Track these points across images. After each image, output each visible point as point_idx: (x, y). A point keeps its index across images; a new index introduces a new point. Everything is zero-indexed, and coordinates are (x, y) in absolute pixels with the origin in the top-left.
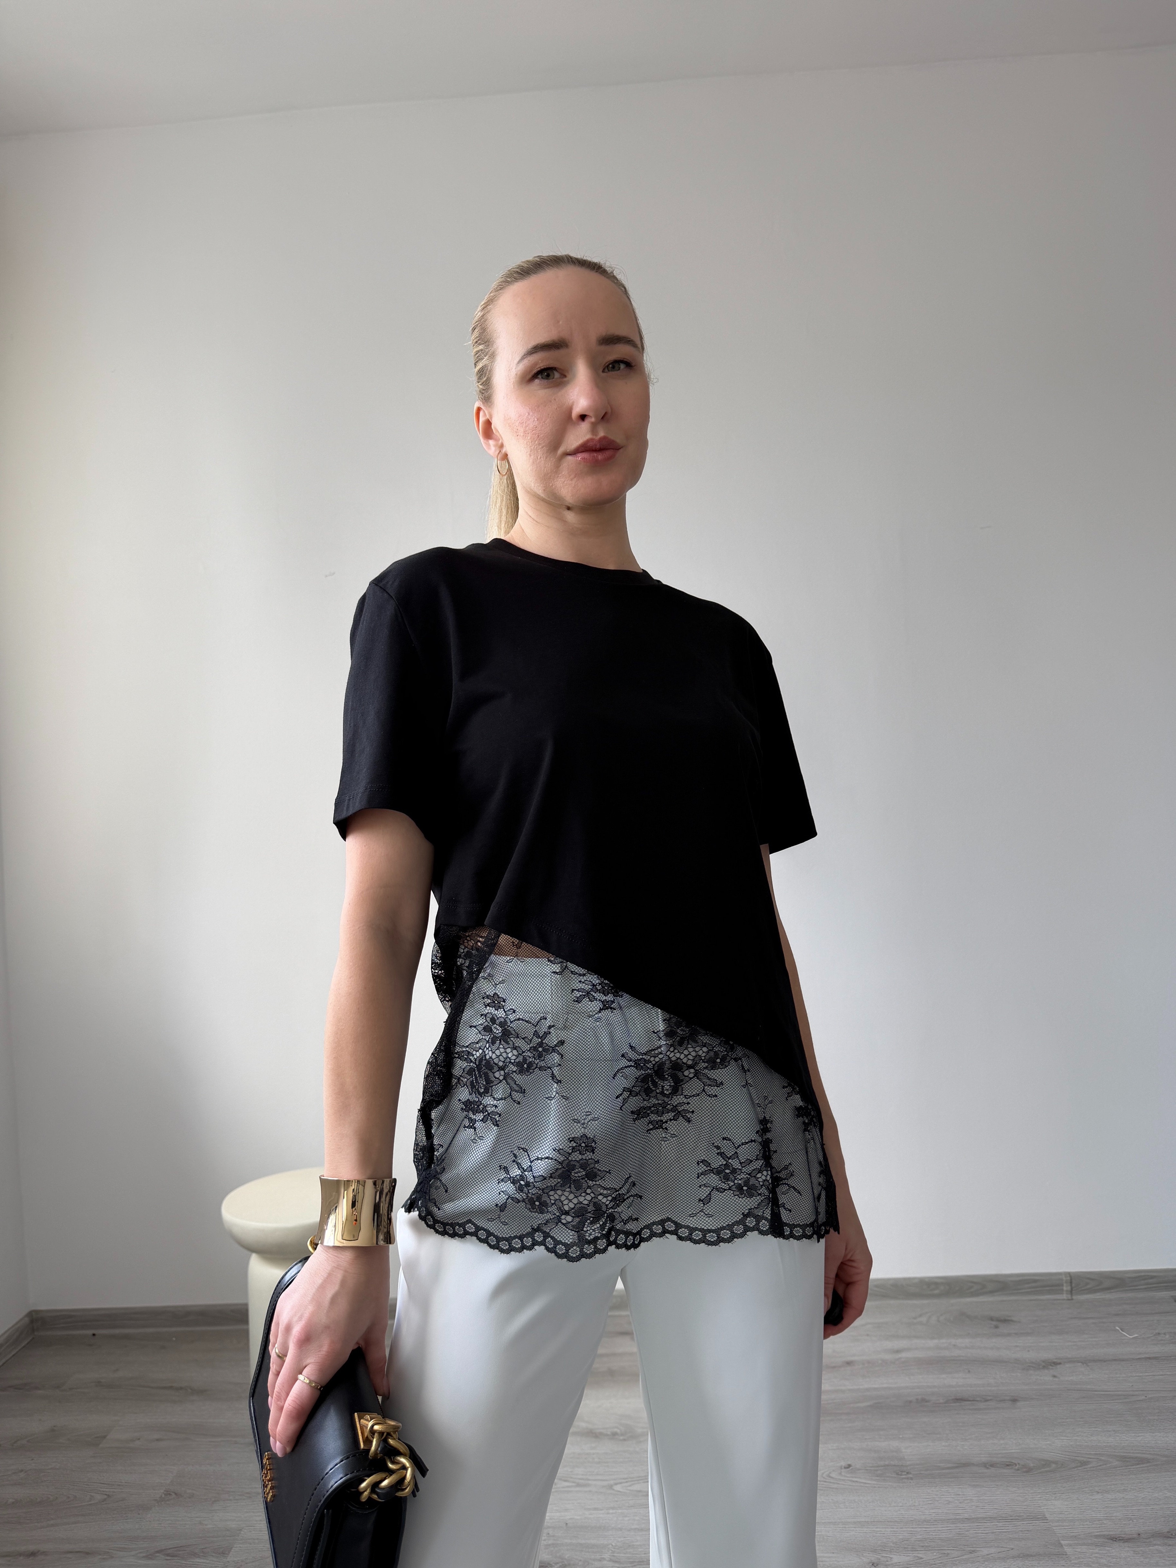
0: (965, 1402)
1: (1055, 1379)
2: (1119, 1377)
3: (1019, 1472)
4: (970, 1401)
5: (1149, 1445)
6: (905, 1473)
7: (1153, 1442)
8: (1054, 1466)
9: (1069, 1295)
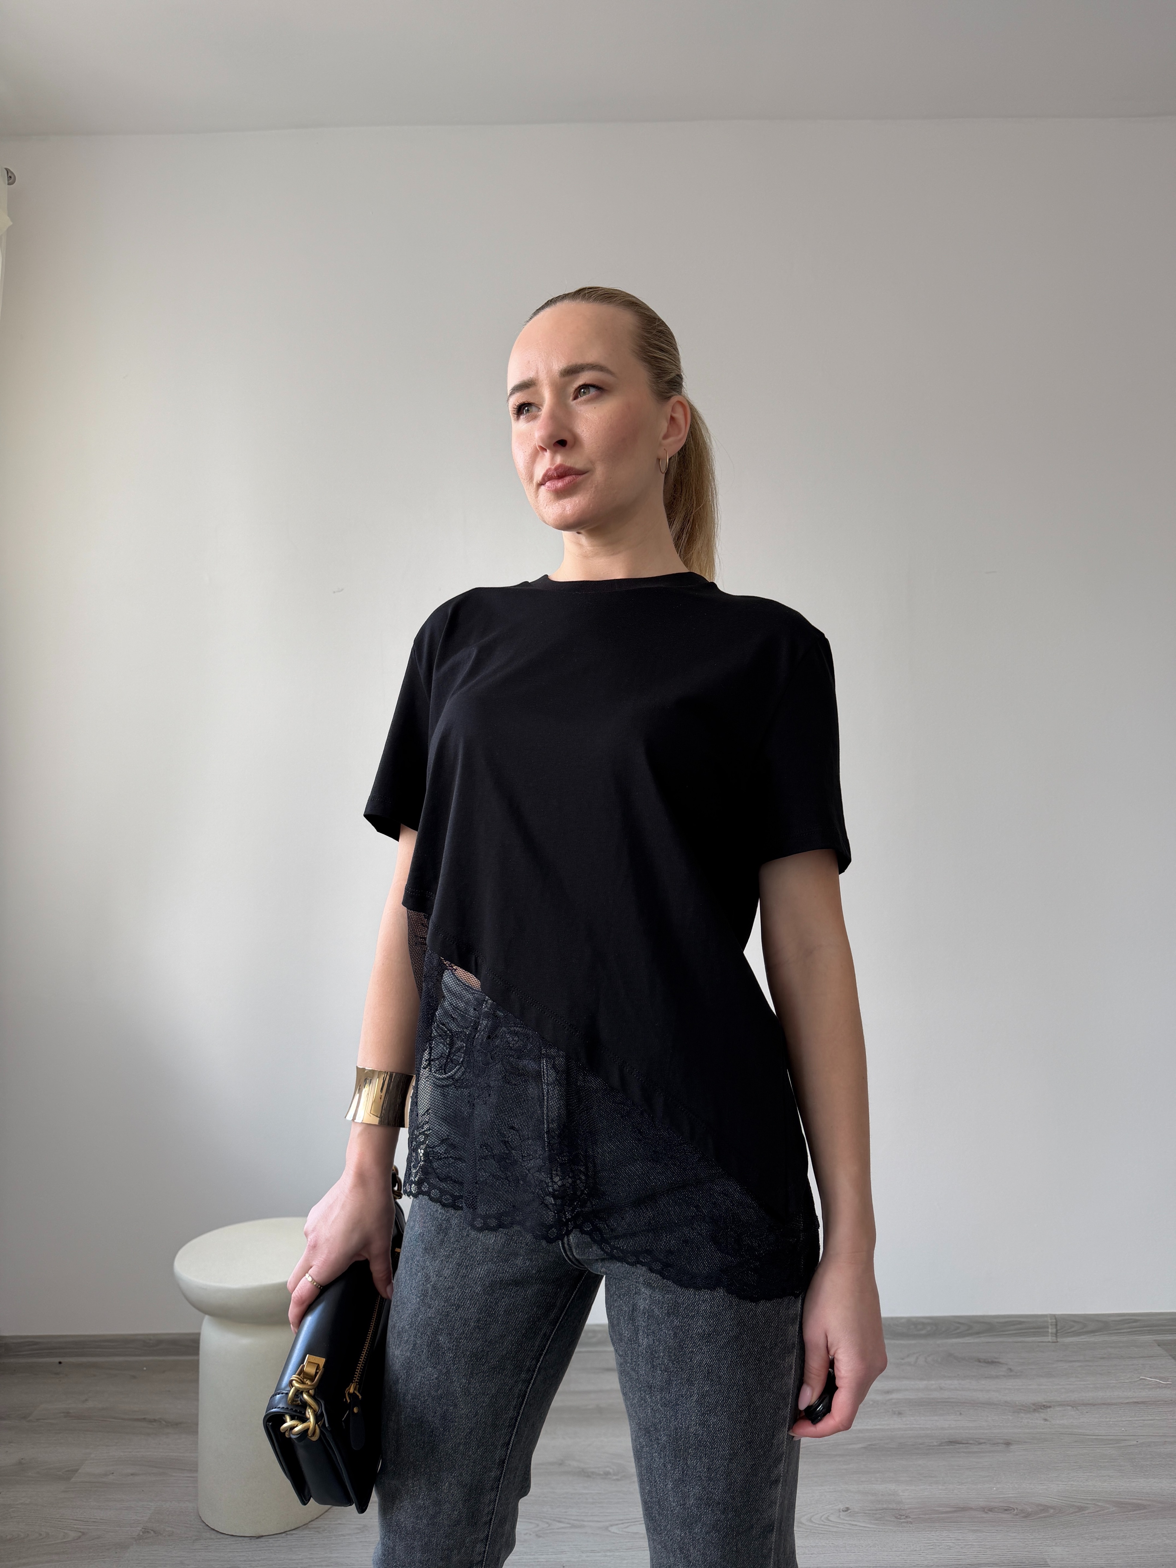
0: (958, 1445)
1: (1046, 1423)
2: (1110, 1421)
3: (1017, 1517)
4: (963, 1444)
5: (1143, 1491)
6: (904, 1517)
7: (1148, 1488)
8: (1052, 1511)
9: (1054, 1338)
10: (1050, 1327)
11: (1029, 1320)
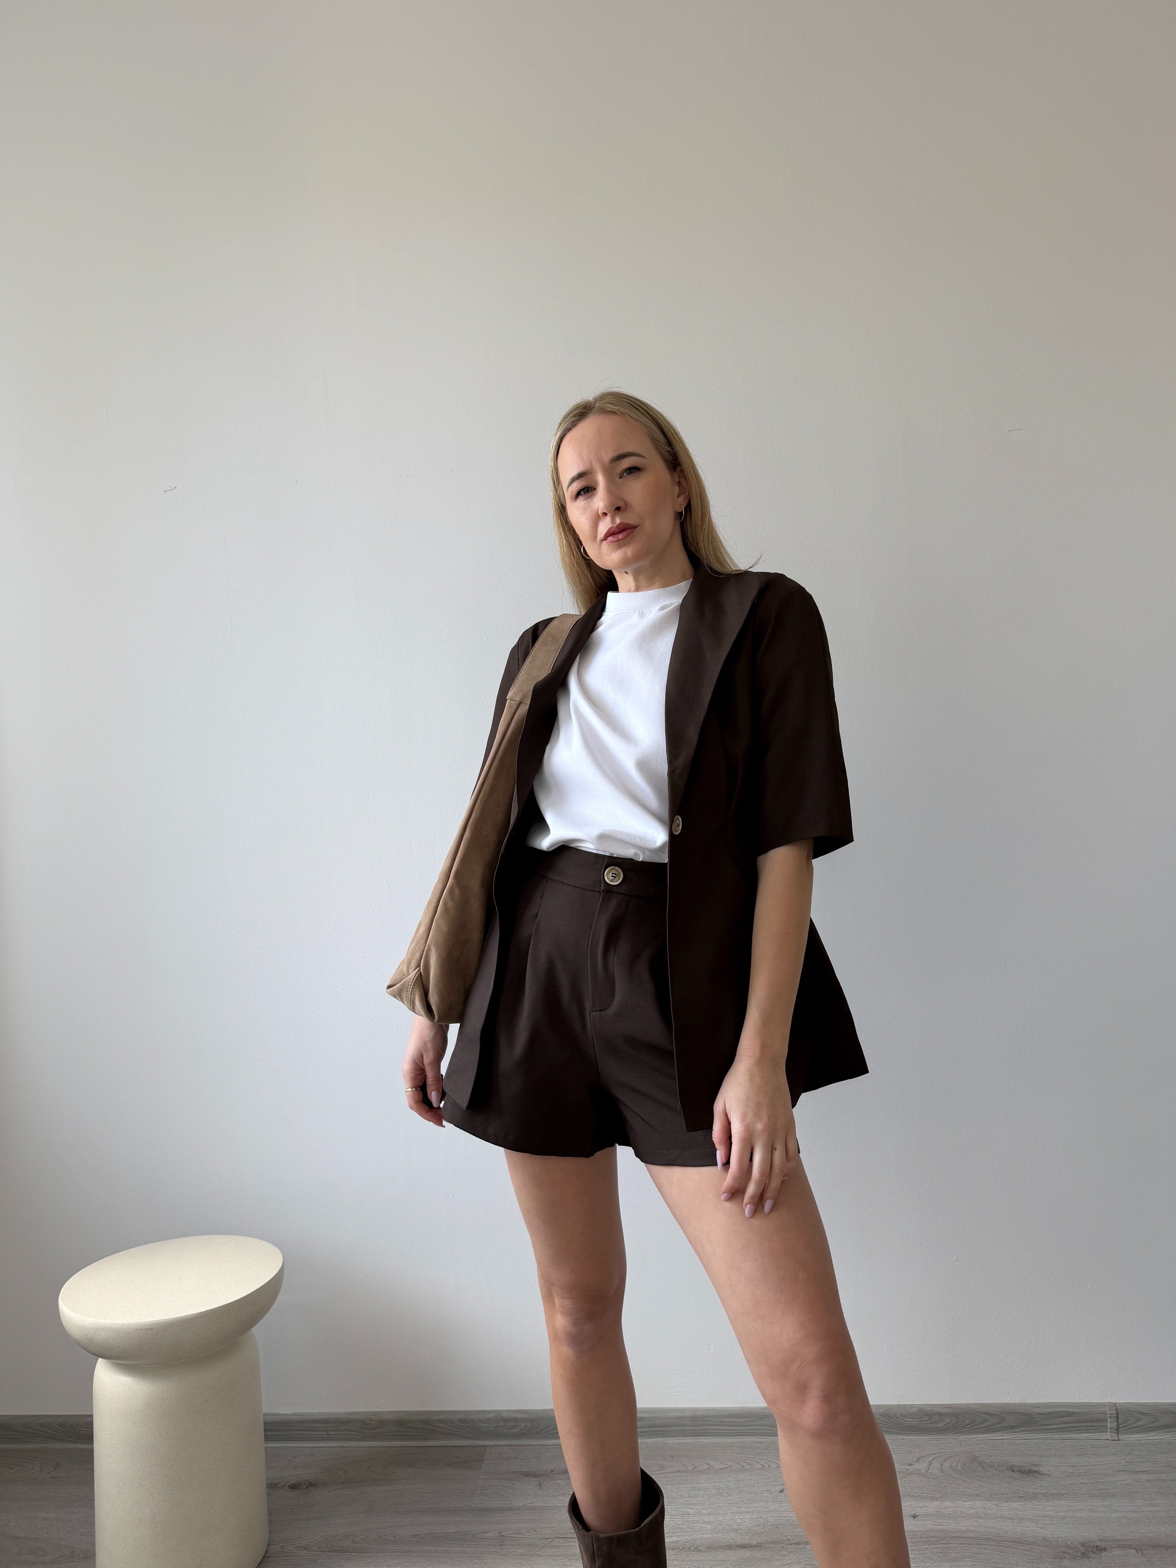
9: (1116, 1435)
10: (1108, 1420)
11: (1081, 1410)
